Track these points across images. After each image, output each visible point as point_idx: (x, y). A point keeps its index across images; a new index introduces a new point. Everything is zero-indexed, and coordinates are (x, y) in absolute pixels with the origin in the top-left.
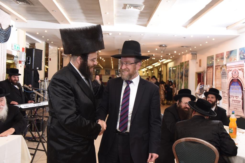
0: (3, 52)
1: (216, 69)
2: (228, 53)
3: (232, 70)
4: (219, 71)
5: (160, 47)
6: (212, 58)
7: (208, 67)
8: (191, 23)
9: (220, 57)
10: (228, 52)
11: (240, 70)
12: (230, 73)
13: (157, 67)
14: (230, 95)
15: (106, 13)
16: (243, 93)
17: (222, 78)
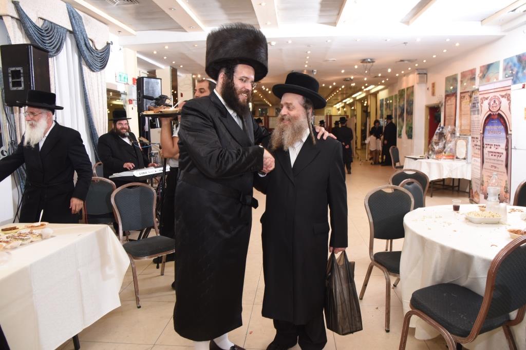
0: (100, 87)
1: (461, 98)
2: (483, 69)
3: (490, 98)
4: (466, 101)
5: (362, 64)
6: (454, 78)
7: (447, 96)
8: (417, 15)
9: (469, 76)
10: (484, 66)
11: (503, 96)
12: (486, 103)
13: (360, 100)
14: (485, 143)
15: (260, 4)
16: (507, 138)
17: (472, 113)
